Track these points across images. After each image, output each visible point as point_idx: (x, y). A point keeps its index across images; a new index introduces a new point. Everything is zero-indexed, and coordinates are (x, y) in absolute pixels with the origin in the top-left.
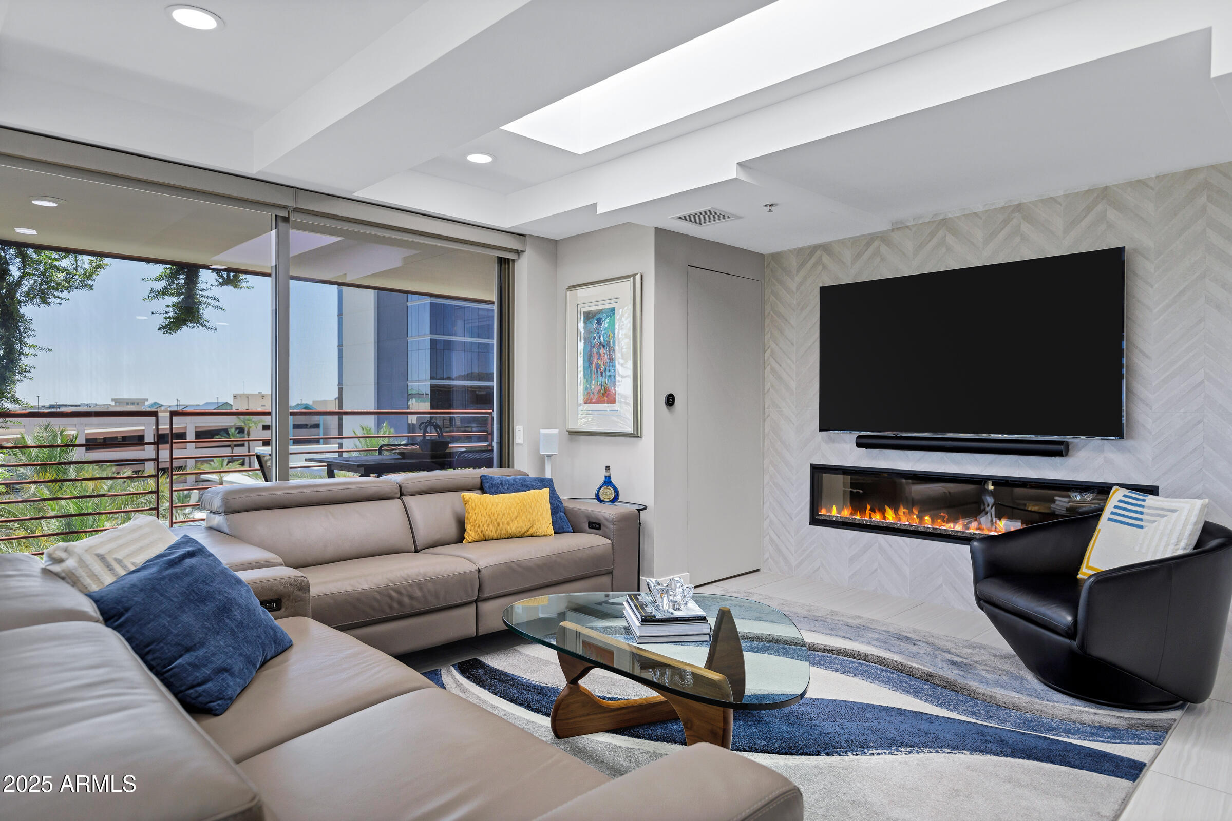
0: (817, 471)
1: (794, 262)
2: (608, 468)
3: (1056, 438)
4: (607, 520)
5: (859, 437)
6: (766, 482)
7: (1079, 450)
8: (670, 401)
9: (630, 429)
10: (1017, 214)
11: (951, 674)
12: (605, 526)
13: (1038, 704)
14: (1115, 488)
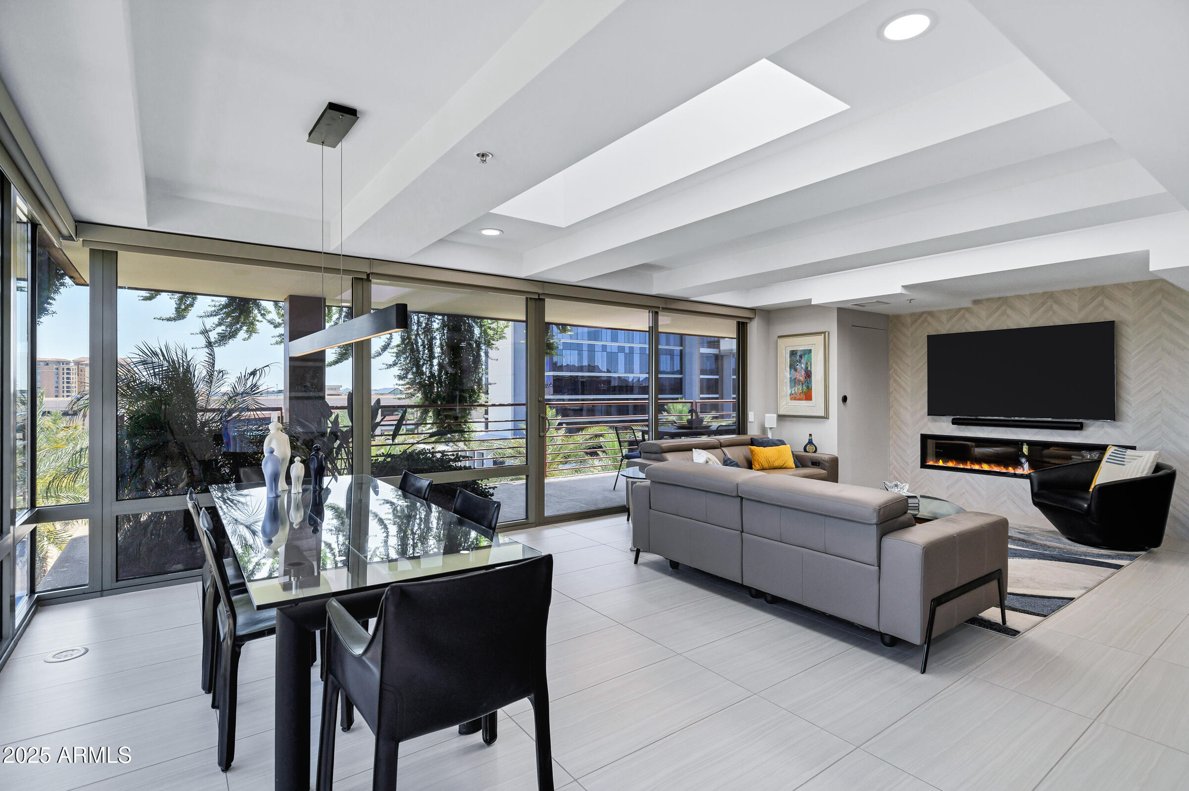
0: (925, 438)
1: (909, 320)
2: (810, 435)
3: (1075, 420)
4: (824, 461)
5: (953, 419)
6: (891, 444)
7: (1089, 427)
8: (845, 399)
9: (822, 414)
10: (1050, 300)
11: (1022, 537)
12: (822, 464)
13: (1069, 547)
14: (1109, 446)
